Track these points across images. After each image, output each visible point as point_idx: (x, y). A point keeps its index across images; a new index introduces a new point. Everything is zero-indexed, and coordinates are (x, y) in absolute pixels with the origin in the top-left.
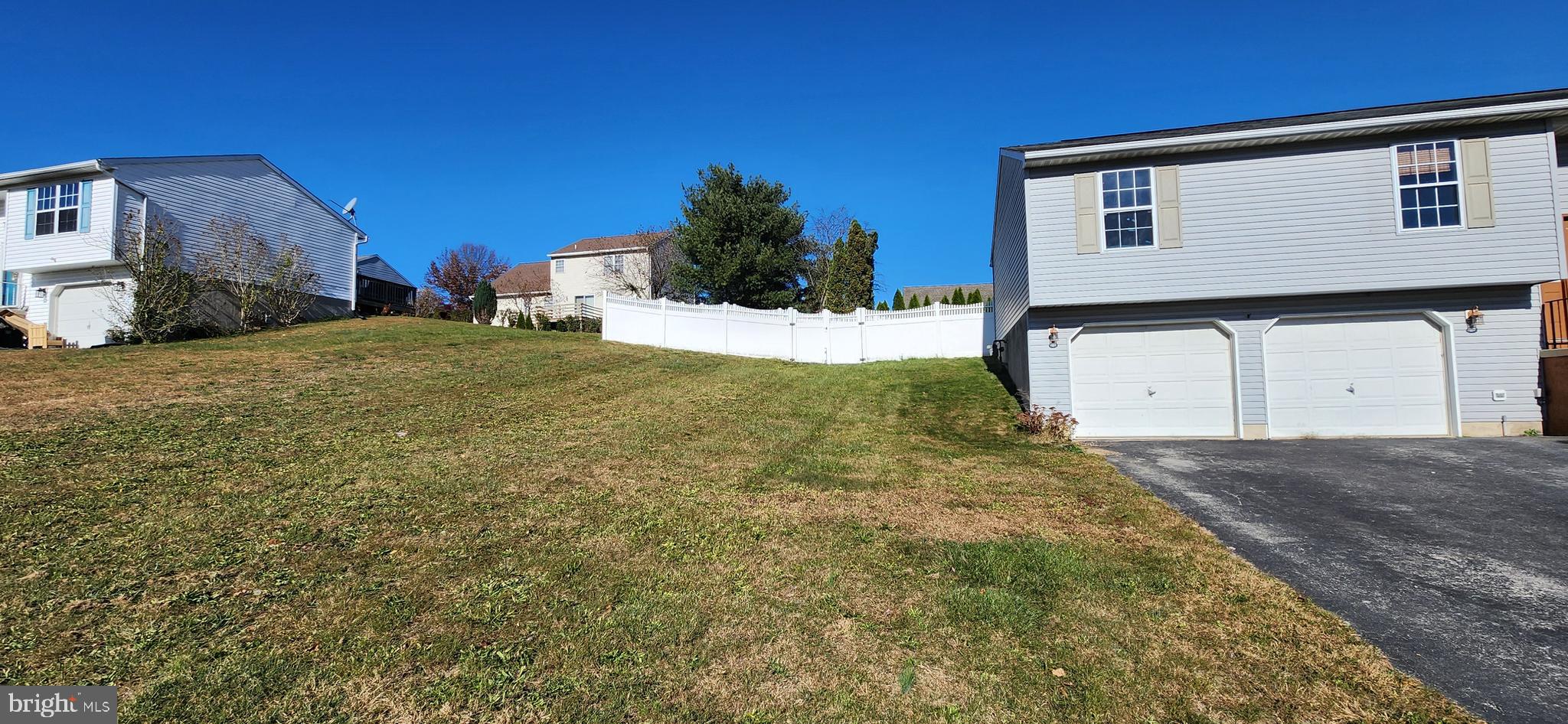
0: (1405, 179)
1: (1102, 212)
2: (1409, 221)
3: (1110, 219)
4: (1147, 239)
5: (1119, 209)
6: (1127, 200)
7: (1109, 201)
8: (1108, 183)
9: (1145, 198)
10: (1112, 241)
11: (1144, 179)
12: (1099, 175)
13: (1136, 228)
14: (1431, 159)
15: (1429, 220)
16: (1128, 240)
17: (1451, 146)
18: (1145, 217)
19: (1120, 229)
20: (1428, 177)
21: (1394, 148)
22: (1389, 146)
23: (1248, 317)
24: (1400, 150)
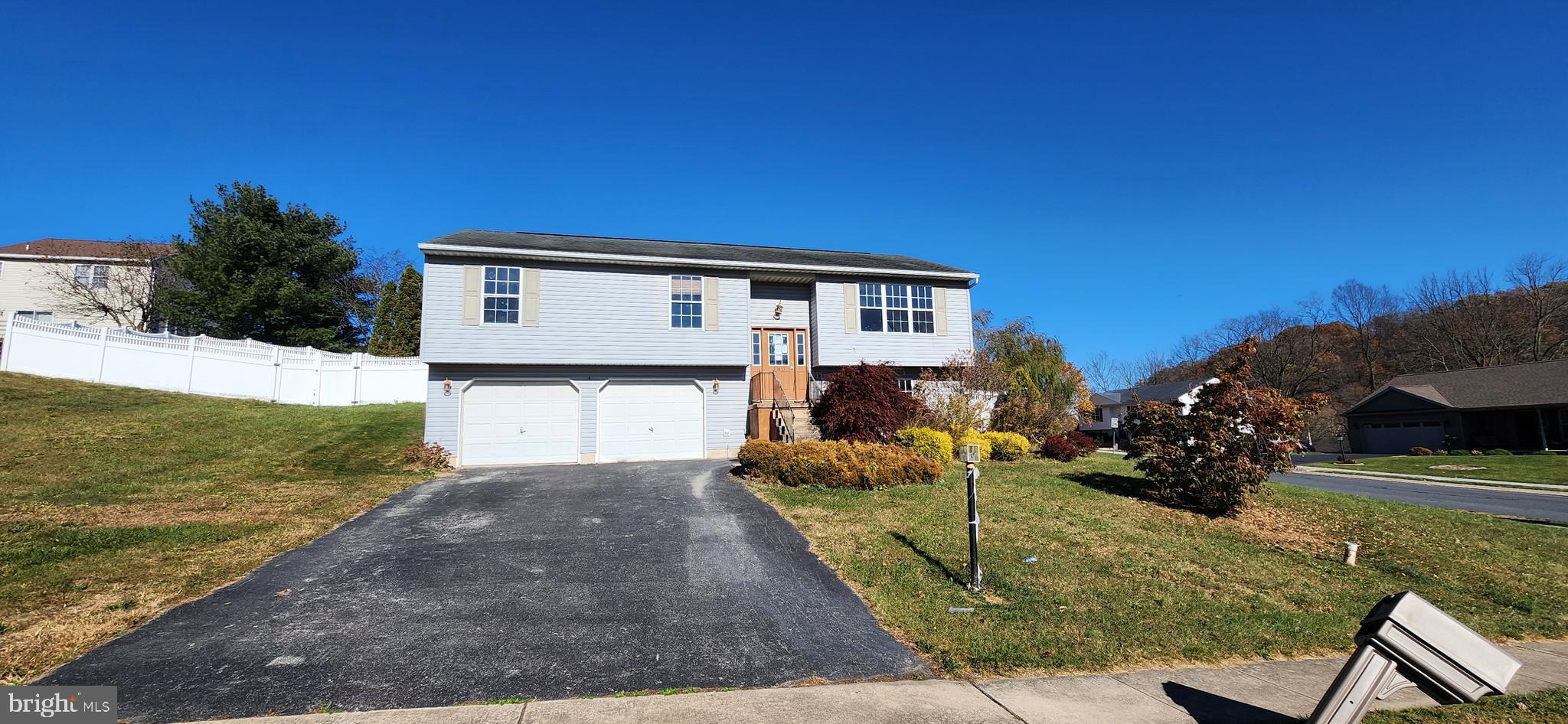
0: (675, 297)
1: (483, 295)
2: (676, 322)
3: (489, 303)
4: (514, 318)
5: (496, 295)
6: (502, 290)
7: (489, 288)
8: (489, 274)
9: (515, 289)
10: (489, 317)
11: (515, 275)
12: (483, 268)
13: (508, 310)
14: (688, 285)
15: (687, 324)
16: (501, 318)
17: (700, 279)
18: (514, 303)
19: (496, 310)
20: (687, 297)
21: (670, 276)
22: (667, 275)
23: (590, 379)
24: (673, 278)
